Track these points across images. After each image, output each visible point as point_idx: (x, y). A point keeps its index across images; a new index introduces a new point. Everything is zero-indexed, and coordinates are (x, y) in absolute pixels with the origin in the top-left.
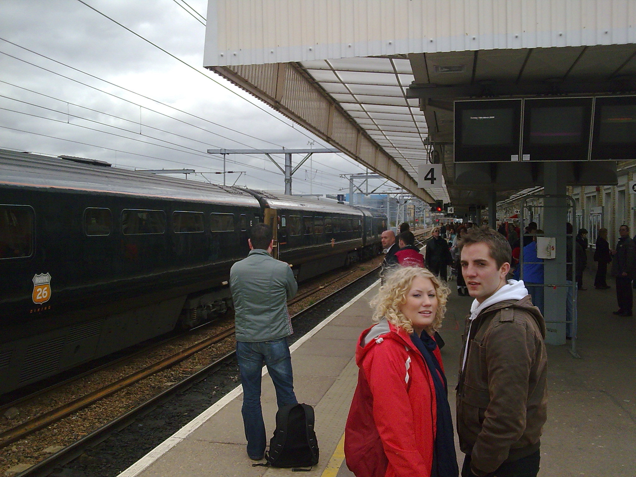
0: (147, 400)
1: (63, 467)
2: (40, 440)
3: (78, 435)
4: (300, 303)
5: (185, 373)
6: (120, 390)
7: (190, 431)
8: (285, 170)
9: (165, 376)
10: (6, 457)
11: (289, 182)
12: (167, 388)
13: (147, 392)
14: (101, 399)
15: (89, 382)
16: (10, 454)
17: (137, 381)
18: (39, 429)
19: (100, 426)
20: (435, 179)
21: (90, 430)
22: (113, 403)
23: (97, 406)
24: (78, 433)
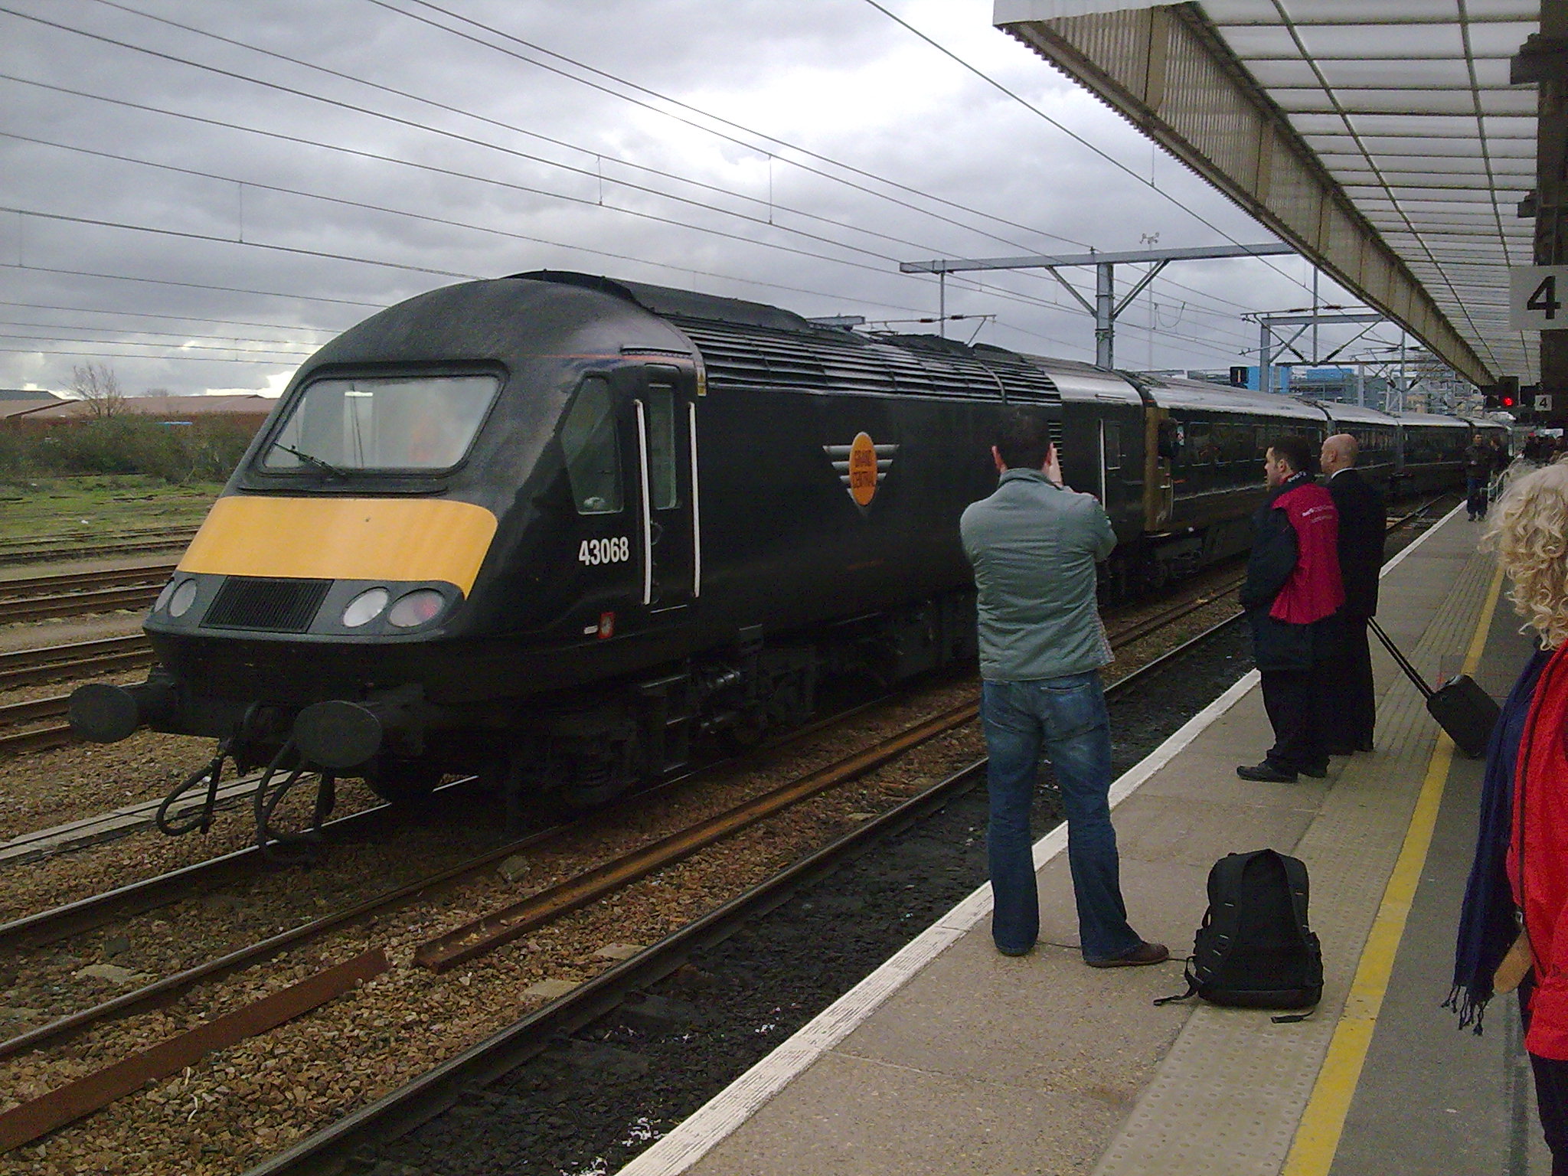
0: (813, 850)
1: (647, 991)
2: (585, 928)
3: (669, 923)
4: (1152, 639)
5: (891, 793)
6: (750, 824)
7: (975, 914)
8: (1095, 308)
9: (848, 799)
10: (517, 961)
11: (1105, 336)
12: (856, 827)
13: (811, 833)
14: (709, 843)
15: (676, 806)
16: (525, 956)
17: (787, 806)
18: (583, 903)
19: (718, 905)
20: (1557, 306)
21: (695, 911)
22: (738, 854)
23: (703, 860)
24: (667, 918)
